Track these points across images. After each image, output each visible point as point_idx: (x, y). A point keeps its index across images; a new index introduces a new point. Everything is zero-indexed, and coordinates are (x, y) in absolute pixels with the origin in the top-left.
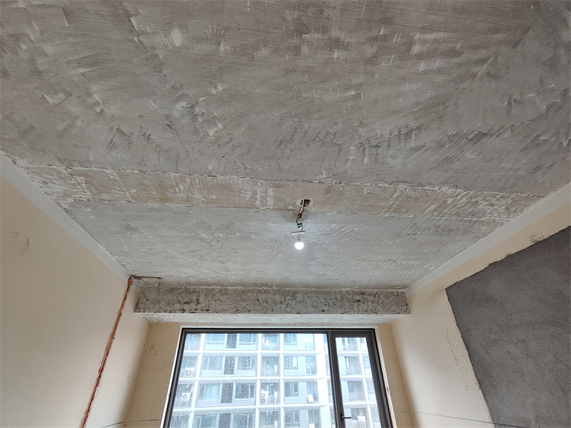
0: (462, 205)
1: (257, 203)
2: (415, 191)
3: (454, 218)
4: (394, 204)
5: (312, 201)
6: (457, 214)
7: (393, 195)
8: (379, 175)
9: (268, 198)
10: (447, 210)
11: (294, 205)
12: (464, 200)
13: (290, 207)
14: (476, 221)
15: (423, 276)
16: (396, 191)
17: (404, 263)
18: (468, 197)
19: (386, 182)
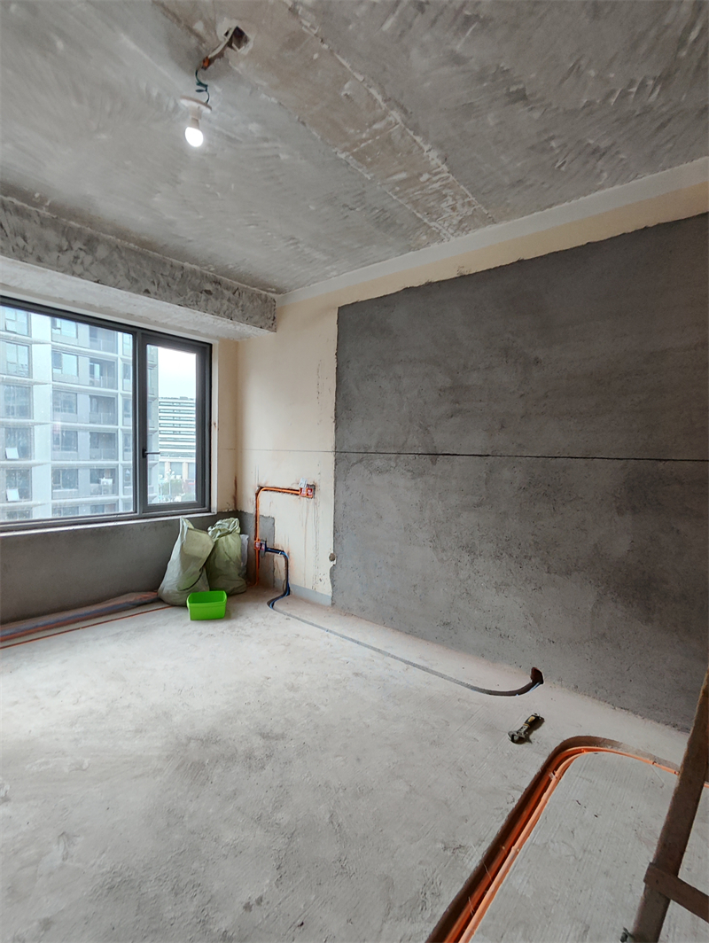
0: (430, 192)
2: (403, 136)
3: (409, 207)
4: (365, 140)
5: (250, 45)
6: (415, 203)
7: (374, 122)
8: (385, 69)
10: (412, 190)
11: (211, 26)
12: (436, 186)
14: (425, 224)
15: (314, 282)
16: (383, 118)
17: (307, 250)
18: (444, 183)
19: (383, 92)
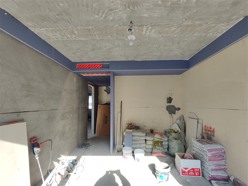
1: (150, 28)
9: (145, 30)
11: (135, 29)
13: (136, 27)
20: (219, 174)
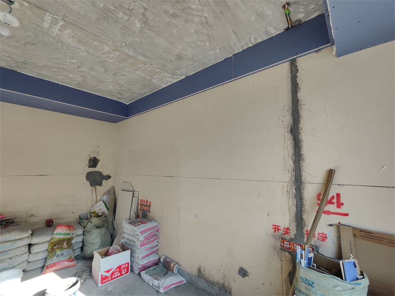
20: (150, 260)
